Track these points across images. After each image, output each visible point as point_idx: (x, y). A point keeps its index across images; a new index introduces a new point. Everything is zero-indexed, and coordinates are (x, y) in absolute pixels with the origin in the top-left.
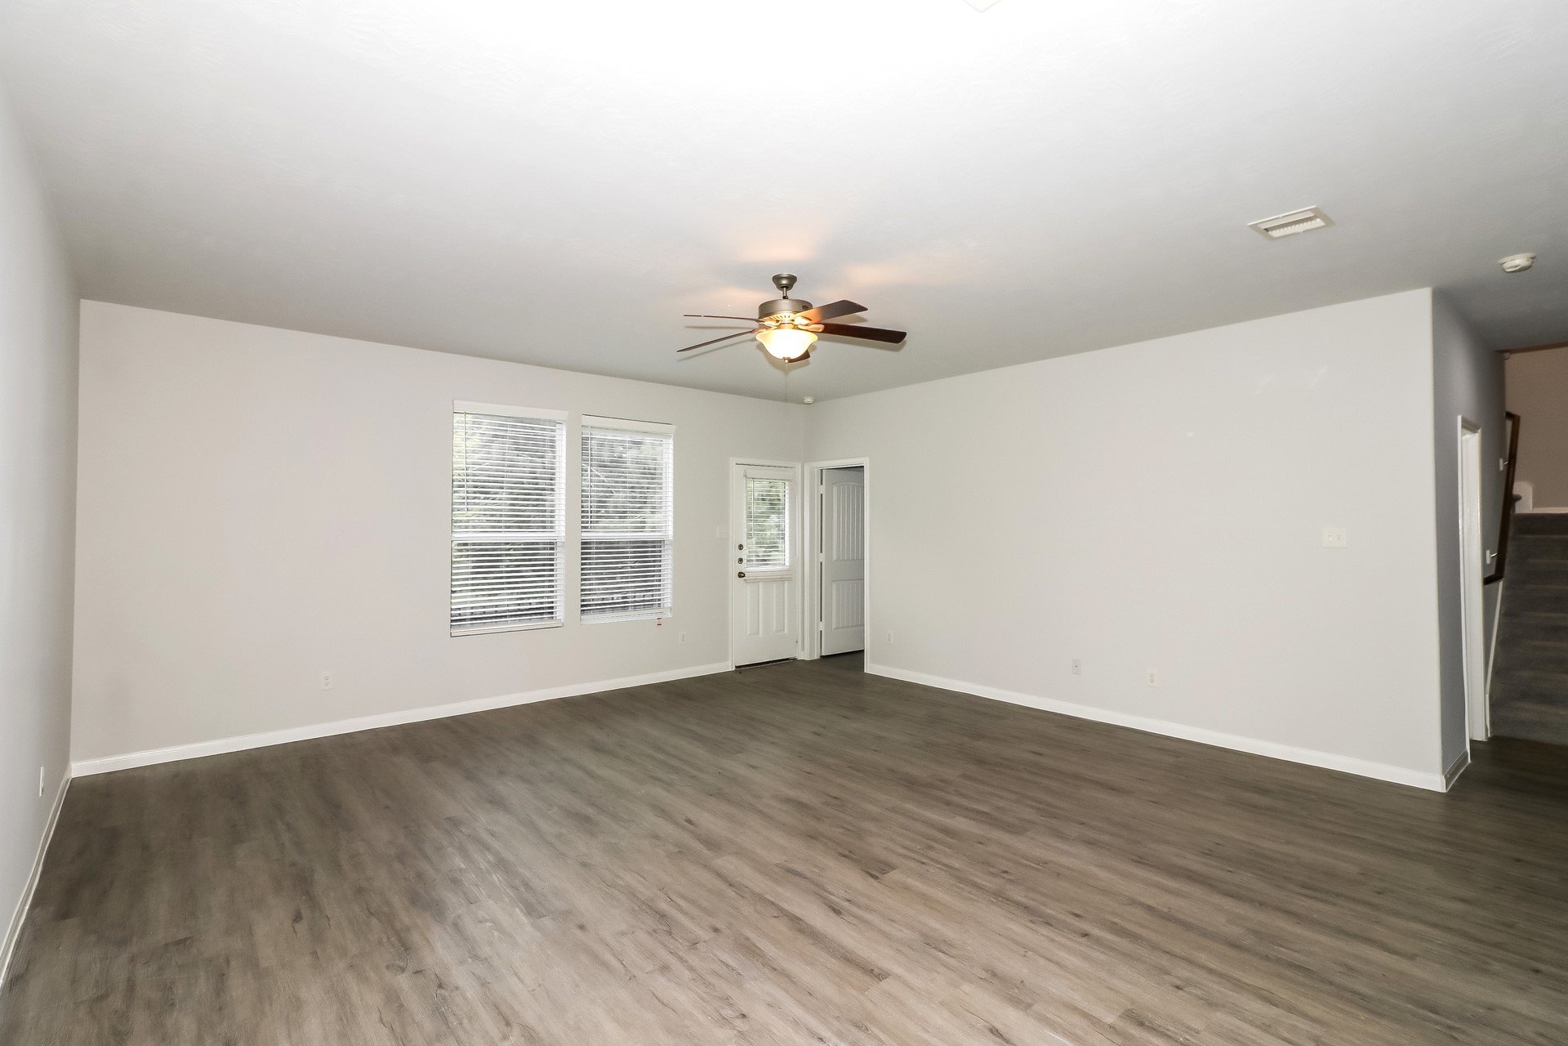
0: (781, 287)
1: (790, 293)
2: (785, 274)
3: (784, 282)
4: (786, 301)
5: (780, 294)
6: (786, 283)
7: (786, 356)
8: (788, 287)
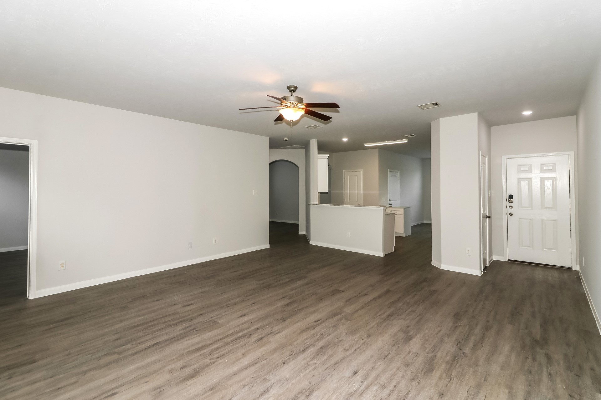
0: (291, 91)
1: (294, 94)
2: (292, 85)
3: (292, 89)
4: (292, 97)
5: (290, 94)
6: (293, 89)
7: (292, 119)
8: (294, 91)
